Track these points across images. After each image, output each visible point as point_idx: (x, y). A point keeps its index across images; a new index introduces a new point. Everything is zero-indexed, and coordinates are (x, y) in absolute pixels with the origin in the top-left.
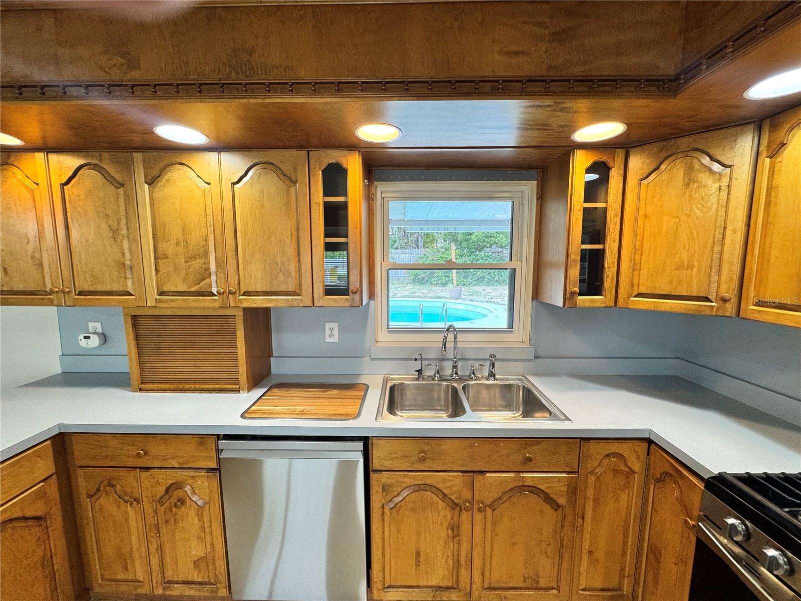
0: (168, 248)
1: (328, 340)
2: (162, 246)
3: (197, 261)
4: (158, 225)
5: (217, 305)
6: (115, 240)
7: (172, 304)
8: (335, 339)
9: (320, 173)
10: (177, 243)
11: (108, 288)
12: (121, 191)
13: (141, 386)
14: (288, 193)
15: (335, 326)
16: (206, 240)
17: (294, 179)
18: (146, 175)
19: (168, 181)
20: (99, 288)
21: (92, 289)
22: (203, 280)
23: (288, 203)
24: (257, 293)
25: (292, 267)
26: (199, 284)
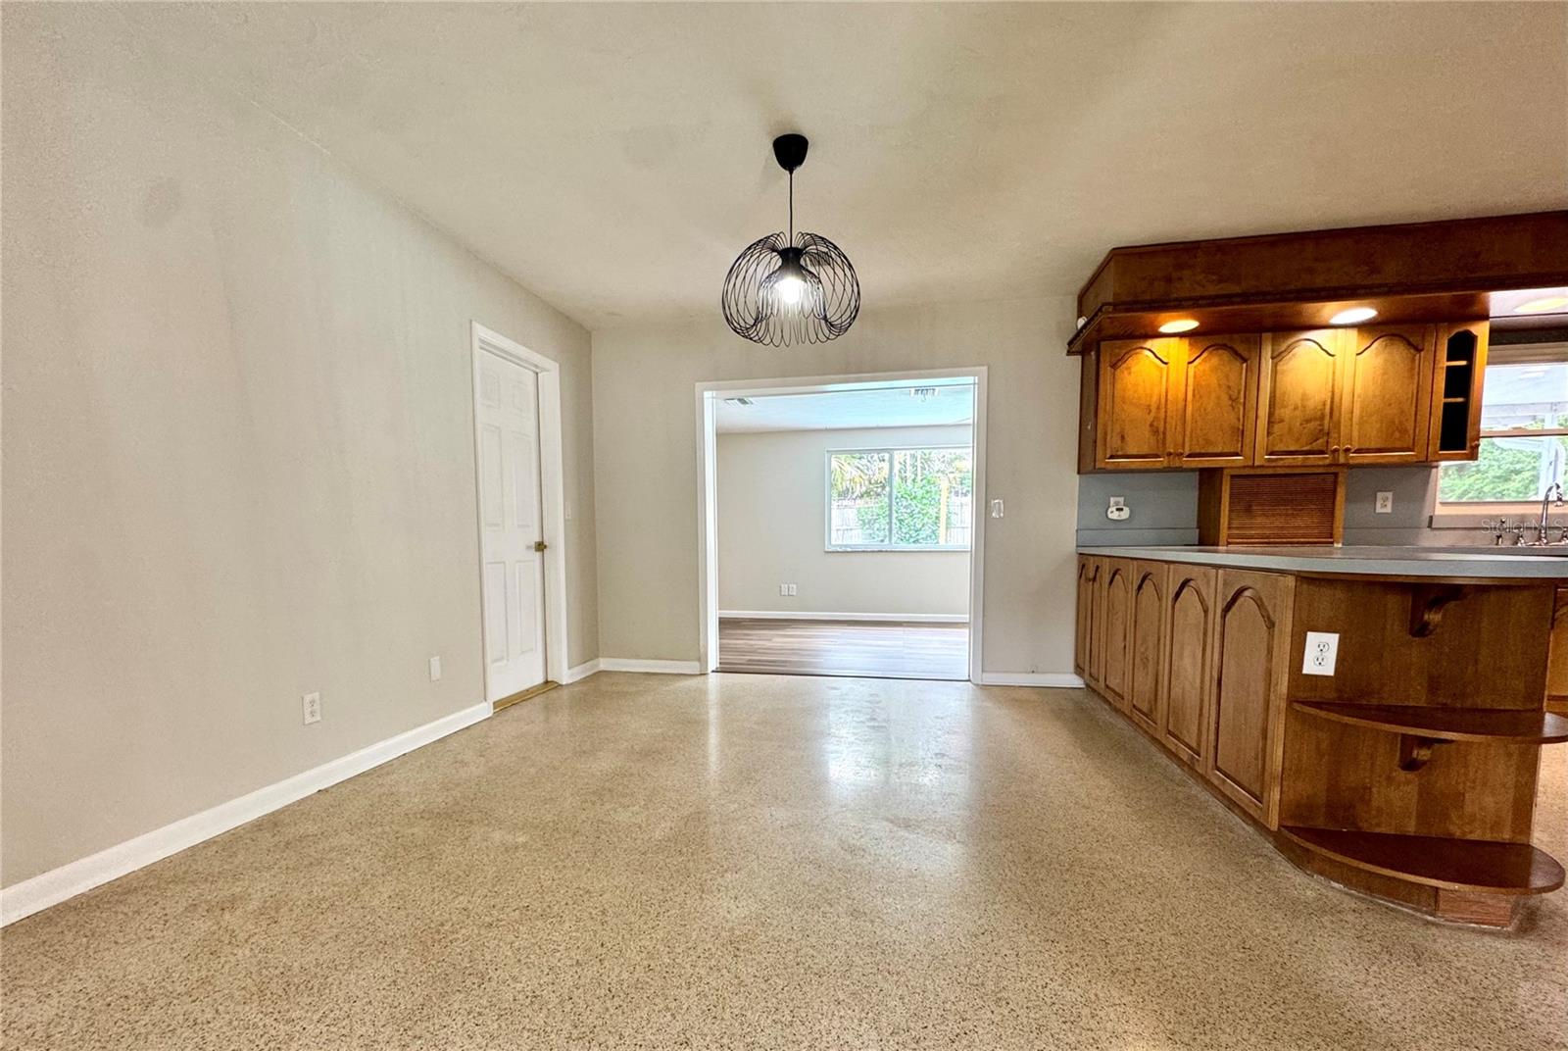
0: (1284, 413)
1: (1379, 509)
2: (1279, 412)
3: (1312, 423)
4: (1278, 392)
5: (1327, 462)
6: (1233, 408)
7: (1281, 463)
8: (1388, 509)
9: (1446, 342)
10: (1296, 409)
11: (1219, 450)
12: (1245, 365)
13: (1230, 540)
14: (1413, 360)
15: (1390, 495)
16: (1324, 405)
17: (1420, 347)
18: (1273, 351)
19: (1293, 355)
20: (1211, 450)
21: (1203, 451)
22: (1318, 439)
23: (1412, 369)
24: (1368, 451)
25: (1410, 426)
26: (1311, 443)
